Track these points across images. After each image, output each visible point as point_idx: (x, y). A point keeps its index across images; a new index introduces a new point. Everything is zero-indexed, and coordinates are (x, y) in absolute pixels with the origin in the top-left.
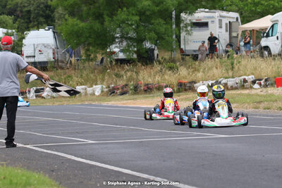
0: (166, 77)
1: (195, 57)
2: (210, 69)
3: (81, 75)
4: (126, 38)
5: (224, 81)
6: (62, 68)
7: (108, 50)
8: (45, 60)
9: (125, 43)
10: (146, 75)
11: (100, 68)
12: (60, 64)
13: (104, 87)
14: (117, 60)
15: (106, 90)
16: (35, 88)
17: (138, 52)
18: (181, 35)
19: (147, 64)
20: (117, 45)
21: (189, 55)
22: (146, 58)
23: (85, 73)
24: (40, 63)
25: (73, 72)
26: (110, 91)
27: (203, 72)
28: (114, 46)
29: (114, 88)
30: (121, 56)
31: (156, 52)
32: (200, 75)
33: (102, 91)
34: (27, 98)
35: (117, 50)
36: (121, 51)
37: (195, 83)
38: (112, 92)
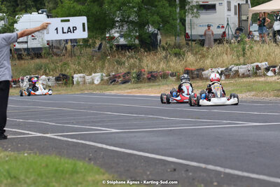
0: (172, 64)
1: (202, 43)
2: (219, 55)
3: (79, 63)
4: (127, 22)
5: (235, 68)
6: (57, 55)
7: (107, 35)
8: (39, 46)
9: (125, 28)
10: (150, 63)
11: (99, 54)
12: (55, 50)
13: (104, 75)
14: (118, 46)
15: (106, 78)
16: (29, 77)
17: (139, 38)
18: (187, 18)
19: (149, 50)
20: (118, 30)
21: (195, 41)
22: (149, 44)
23: (83, 60)
24: (33, 49)
25: (69, 59)
26: (110, 79)
27: (212, 58)
28: (113, 31)
29: (115, 77)
30: (122, 41)
31: (159, 37)
32: (208, 61)
33: (102, 80)
34: (20, 87)
35: (117, 35)
36: (121, 36)
37: (203, 70)
38: (113, 80)
